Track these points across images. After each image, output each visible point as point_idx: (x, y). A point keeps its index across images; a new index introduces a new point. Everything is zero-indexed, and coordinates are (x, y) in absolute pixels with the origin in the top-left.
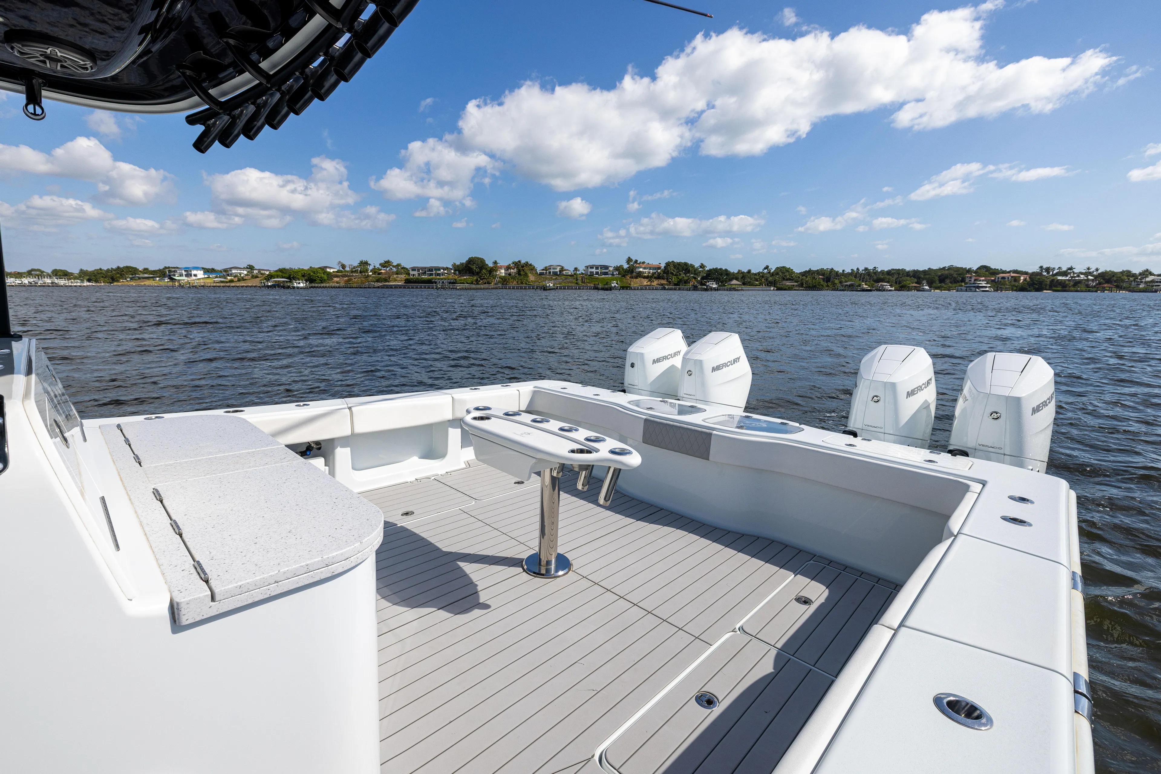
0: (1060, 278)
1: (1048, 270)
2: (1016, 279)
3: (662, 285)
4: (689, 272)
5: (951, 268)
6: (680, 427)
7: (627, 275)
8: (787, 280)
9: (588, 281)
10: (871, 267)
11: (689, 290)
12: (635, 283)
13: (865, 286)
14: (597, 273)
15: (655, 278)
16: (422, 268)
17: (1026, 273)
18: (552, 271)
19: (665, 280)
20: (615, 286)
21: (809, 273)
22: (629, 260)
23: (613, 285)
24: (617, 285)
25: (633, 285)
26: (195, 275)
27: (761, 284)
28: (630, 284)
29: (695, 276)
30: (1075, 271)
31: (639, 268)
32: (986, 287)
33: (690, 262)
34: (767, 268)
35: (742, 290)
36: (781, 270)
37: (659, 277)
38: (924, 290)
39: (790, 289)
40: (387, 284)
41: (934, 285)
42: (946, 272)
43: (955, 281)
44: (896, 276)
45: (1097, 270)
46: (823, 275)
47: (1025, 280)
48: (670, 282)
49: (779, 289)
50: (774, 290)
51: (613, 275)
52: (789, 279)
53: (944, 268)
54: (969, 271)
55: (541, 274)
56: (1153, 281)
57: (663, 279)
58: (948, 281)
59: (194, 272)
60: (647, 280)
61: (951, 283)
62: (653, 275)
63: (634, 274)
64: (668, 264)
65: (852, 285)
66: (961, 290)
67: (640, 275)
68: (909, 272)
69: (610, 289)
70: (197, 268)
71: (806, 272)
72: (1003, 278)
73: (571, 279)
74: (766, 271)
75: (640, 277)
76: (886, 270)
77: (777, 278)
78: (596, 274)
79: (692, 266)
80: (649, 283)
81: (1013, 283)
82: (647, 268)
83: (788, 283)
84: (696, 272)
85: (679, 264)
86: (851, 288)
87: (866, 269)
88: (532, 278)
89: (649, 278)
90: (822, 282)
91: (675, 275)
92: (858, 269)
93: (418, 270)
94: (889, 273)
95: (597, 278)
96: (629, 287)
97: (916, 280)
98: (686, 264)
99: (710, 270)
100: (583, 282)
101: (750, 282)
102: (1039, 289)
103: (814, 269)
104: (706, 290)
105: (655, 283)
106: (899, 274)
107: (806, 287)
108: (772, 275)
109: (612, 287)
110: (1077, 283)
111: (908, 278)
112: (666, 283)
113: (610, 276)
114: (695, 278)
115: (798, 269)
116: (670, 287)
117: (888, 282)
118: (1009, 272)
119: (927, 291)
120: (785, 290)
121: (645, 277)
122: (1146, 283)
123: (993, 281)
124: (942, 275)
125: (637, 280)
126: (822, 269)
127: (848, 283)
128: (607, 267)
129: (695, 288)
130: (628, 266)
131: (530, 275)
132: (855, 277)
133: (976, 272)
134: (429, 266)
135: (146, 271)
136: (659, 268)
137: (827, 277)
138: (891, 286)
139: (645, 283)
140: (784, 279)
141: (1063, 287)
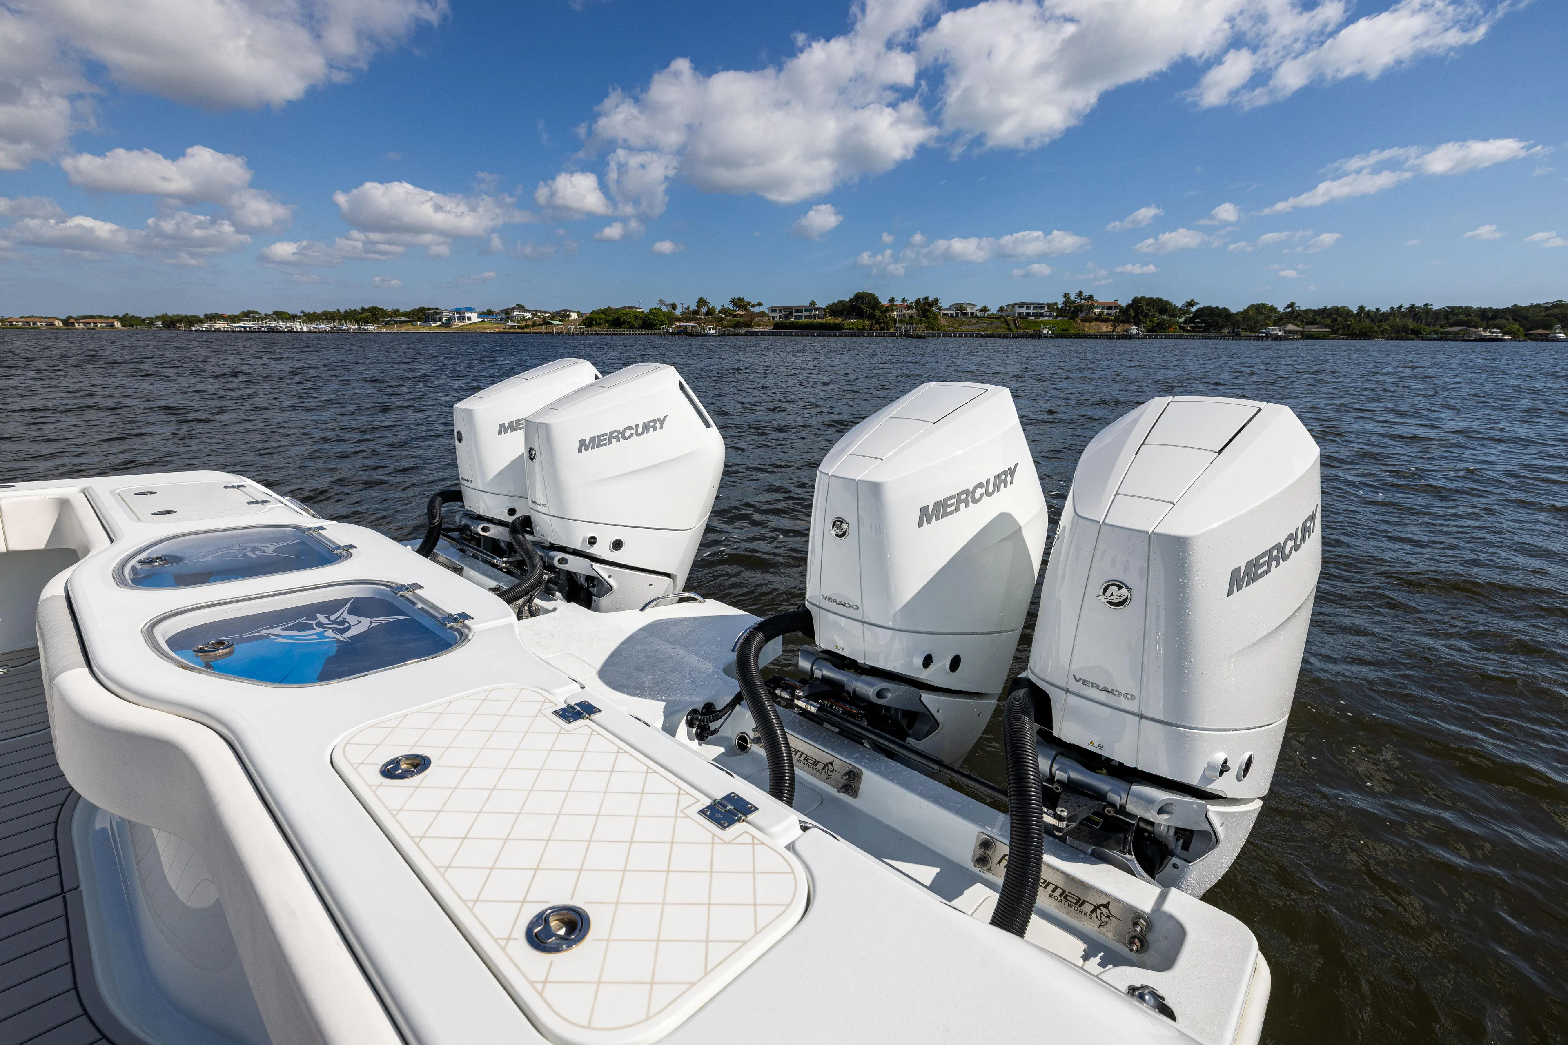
9: (1023, 325)
12: (1090, 328)
14: (1027, 314)
16: (785, 308)
20: (1046, 334)
23: (1045, 331)
24: (1051, 332)
26: (469, 319)
29: (1173, 319)
31: (1093, 307)
37: (1124, 320)
40: (749, 329)
51: (1052, 317)
55: (951, 315)
59: (468, 314)
62: (1117, 318)
67: (1096, 317)
69: (1039, 336)
70: (471, 310)
73: (999, 324)
78: (1025, 316)
80: (1111, 329)
84: (1175, 313)
88: (943, 322)
93: (780, 311)
95: (1035, 322)
100: (1017, 327)
105: (1119, 328)
109: (1041, 334)
113: (1044, 318)
131: (939, 317)
134: (796, 305)
135: (396, 312)
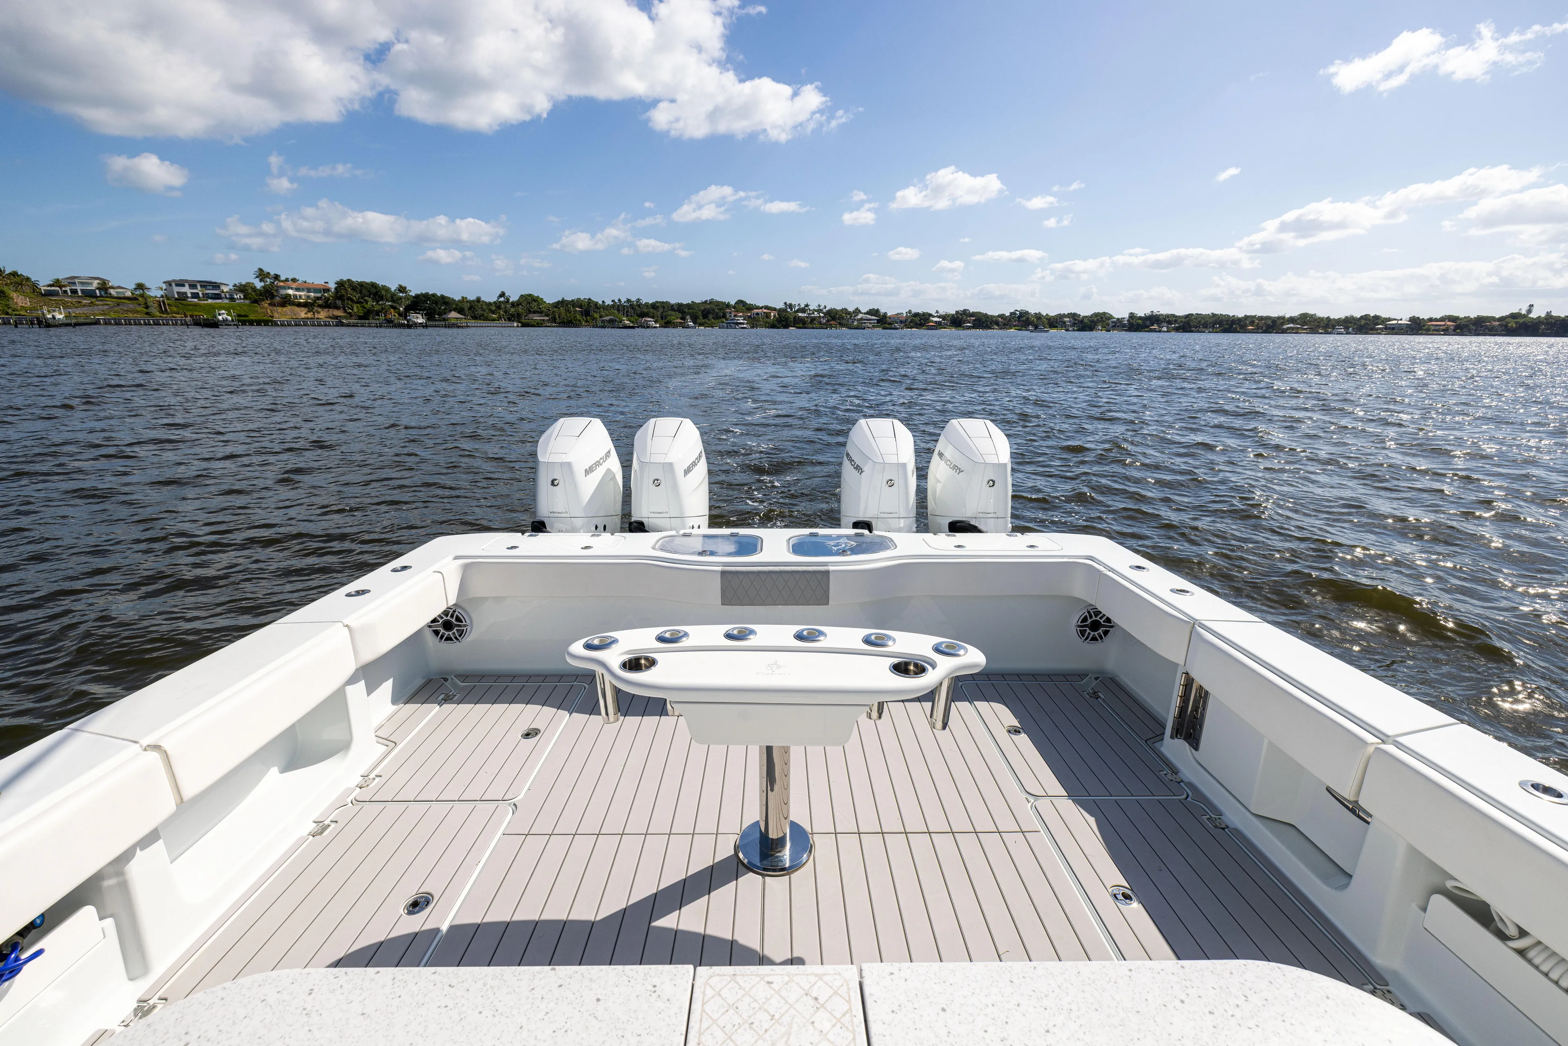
0: (800, 314)
1: (791, 306)
2: (767, 316)
3: (336, 317)
4: (382, 298)
5: (712, 302)
6: (781, 572)
7: (263, 300)
8: (534, 312)
9: (175, 309)
10: (634, 299)
11: (381, 327)
12: (282, 314)
13: (627, 322)
14: (195, 296)
15: (320, 306)
17: (775, 309)
18: (79, 288)
19: (342, 310)
20: (225, 320)
21: (562, 304)
22: (262, 275)
23: (220, 318)
24: (230, 318)
25: (277, 318)
27: (499, 318)
28: (272, 317)
29: (394, 305)
30: (811, 308)
31: (284, 288)
32: (743, 324)
33: (380, 282)
34: (503, 295)
35: (468, 326)
36: (526, 299)
37: (327, 305)
38: (688, 327)
39: (539, 325)
41: (698, 321)
42: (708, 306)
43: (717, 317)
44: (661, 310)
45: (825, 307)
46: (580, 307)
47: (775, 316)
48: (349, 313)
49: (525, 325)
50: (518, 326)
51: (232, 299)
52: (538, 312)
53: (706, 301)
54: (728, 305)
55: (49, 294)
56: (861, 319)
57: (337, 308)
58: (711, 316)
60: (305, 310)
61: (714, 318)
62: (315, 301)
63: (277, 299)
64: (341, 284)
65: (611, 321)
66: (723, 327)
67: (287, 301)
68: (673, 306)
69: (214, 324)
71: (558, 302)
72: (757, 314)
73: (131, 305)
74: (502, 299)
75: (289, 304)
76: (650, 302)
77: (520, 309)
78: (192, 298)
79: (387, 289)
80: (310, 315)
81: (766, 320)
82: (303, 290)
83: (537, 317)
84: (394, 298)
85: (362, 285)
86: (613, 324)
87: (628, 301)
88: (21, 300)
89: (308, 305)
90: (578, 317)
91: (357, 303)
92: (619, 300)
94: (654, 306)
95: (196, 305)
96: (272, 321)
97: (680, 315)
98: (374, 285)
99: (417, 296)
100: (161, 312)
101: (482, 315)
102: (786, 327)
103: (569, 298)
104: (409, 326)
105: (323, 314)
106: (663, 307)
107: (560, 323)
108: (513, 304)
109: (219, 321)
110: (813, 320)
111: (673, 313)
112: (342, 314)
113: (227, 301)
114: (394, 308)
115: (550, 298)
116: (351, 321)
117: (653, 317)
118: (761, 308)
119: (692, 327)
120: (533, 326)
121: (299, 305)
122: (858, 320)
123: (750, 317)
124: (705, 310)
125: (285, 309)
126: (579, 299)
127: (608, 318)
128: (216, 286)
129: (390, 323)
130: (262, 284)
131: (14, 295)
132: (618, 311)
133: (734, 307)
136: (327, 290)
137: (586, 310)
138: (656, 322)
139: (303, 315)
140: (530, 312)
141: (801, 323)
